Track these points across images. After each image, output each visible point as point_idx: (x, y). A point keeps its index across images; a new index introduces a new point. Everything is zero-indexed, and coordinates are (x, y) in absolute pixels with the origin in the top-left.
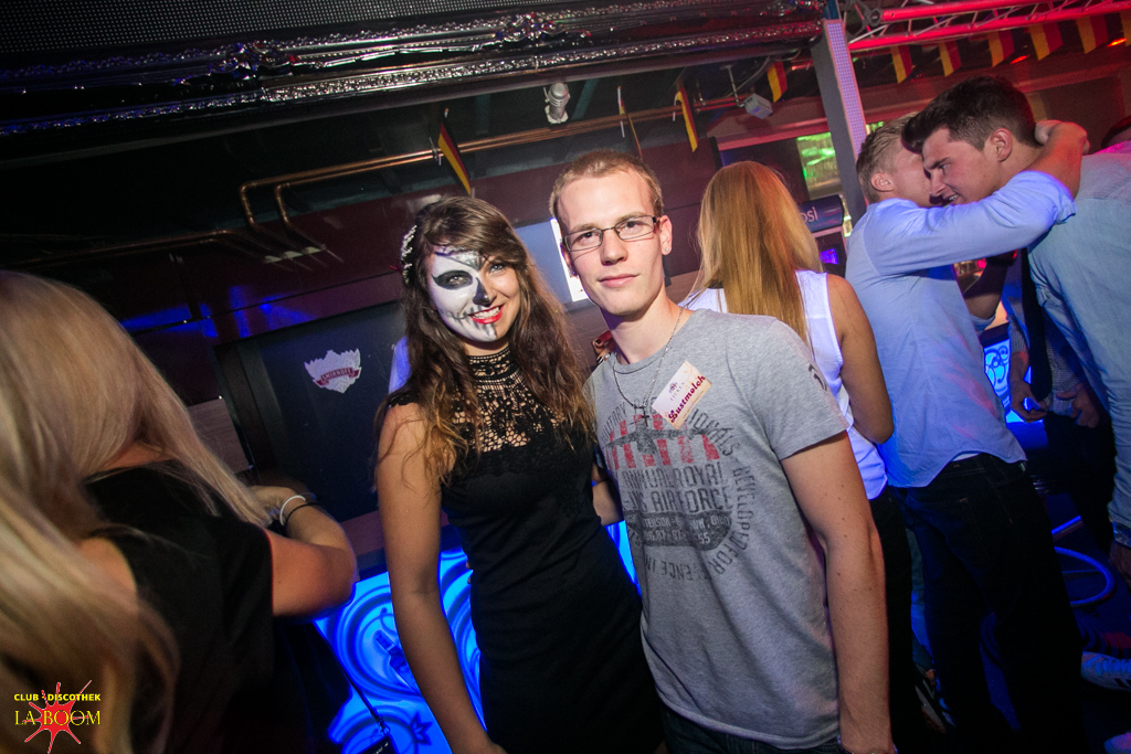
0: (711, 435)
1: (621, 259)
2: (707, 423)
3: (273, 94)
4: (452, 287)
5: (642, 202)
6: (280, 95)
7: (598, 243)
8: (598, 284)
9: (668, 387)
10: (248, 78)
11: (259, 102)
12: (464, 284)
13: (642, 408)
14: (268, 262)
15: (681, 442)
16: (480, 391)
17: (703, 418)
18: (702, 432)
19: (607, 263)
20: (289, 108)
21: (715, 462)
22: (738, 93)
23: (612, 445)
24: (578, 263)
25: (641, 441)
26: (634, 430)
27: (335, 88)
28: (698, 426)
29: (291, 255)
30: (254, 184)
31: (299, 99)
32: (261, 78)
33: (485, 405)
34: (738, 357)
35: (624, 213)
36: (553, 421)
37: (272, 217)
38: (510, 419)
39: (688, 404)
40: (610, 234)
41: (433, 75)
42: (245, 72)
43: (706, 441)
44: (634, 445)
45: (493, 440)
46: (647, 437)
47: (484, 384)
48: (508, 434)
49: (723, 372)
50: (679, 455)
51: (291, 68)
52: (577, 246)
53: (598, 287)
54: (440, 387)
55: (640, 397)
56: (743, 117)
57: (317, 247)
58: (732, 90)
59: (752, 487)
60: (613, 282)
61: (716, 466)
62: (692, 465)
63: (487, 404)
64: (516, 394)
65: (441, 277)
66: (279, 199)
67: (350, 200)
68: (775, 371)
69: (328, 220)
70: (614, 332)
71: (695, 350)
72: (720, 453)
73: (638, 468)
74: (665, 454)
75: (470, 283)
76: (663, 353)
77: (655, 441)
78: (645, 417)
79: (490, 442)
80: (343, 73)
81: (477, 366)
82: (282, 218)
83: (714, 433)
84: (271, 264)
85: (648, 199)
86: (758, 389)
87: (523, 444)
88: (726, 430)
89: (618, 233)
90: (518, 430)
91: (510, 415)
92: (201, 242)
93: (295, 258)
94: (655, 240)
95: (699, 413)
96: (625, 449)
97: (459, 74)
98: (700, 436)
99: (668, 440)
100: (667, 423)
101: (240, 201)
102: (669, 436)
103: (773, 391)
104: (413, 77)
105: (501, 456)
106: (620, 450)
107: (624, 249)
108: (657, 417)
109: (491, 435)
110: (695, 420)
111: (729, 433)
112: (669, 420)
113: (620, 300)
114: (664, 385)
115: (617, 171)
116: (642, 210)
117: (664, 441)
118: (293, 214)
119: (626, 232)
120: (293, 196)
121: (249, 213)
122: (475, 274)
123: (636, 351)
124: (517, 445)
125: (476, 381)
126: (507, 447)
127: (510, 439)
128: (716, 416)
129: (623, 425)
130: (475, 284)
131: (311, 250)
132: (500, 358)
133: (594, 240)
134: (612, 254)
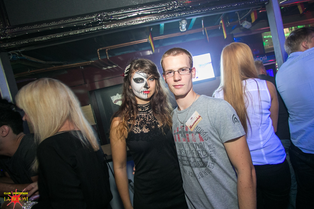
0: (201, 134)
1: (179, 80)
2: (200, 130)
3: (106, 27)
4: (138, 83)
5: (187, 64)
6: (108, 27)
7: (173, 75)
8: (173, 87)
9: (190, 118)
10: (100, 23)
11: (103, 29)
12: (142, 82)
13: (183, 123)
14: (103, 69)
15: (192, 135)
16: (138, 115)
17: (199, 128)
18: (199, 133)
19: (175, 81)
20: (110, 30)
21: (202, 142)
22: (240, 20)
23: (175, 134)
24: (167, 80)
25: (182, 134)
26: (180, 130)
27: (121, 24)
28: (198, 131)
29: (109, 67)
30: (101, 49)
31: (112, 28)
32: (103, 23)
33: (139, 119)
34: (210, 111)
35: (181, 67)
36: (158, 125)
37: (105, 57)
38: (145, 124)
39: (195, 124)
40: (176, 73)
41: (147, 20)
42: (99, 21)
43: (200, 135)
44: (180, 135)
45: (138, 130)
46: (184, 133)
47: (140, 113)
48: (143, 128)
49: (206, 115)
50: (192, 139)
51: (110, 20)
52: (167, 76)
53: (173, 88)
54: (127, 112)
55: (182, 121)
56: (242, 28)
57: (116, 65)
58: (238, 19)
59: (214, 151)
60: (177, 87)
61: (203, 144)
62: (195, 143)
63: (140, 119)
64: (149, 117)
65: (136, 79)
66: (107, 53)
67: (125, 52)
68: (221, 116)
69: (119, 58)
70: (176, 101)
71: (199, 108)
72: (204, 140)
73: (181, 142)
74: (188, 138)
75: (143, 82)
76: (190, 108)
77: (186, 134)
78: (183, 126)
79: (137, 130)
80: (124, 20)
81: (140, 107)
82: (107, 58)
83: (202, 133)
84: (104, 70)
85: (189, 62)
86: (216, 121)
87: (147, 132)
88: (206, 133)
89: (179, 72)
90: (147, 128)
91: (145, 123)
92: (88, 64)
93: (110, 68)
94: (190, 75)
95: (198, 127)
96: (178, 136)
97: (155, 19)
98: (198, 134)
99: (189, 134)
100: (189, 129)
101: (97, 54)
102: (189, 133)
103: (220, 122)
104: (142, 20)
105: (139, 135)
106: (177, 135)
107: (180, 77)
108: (187, 127)
109: (138, 129)
110: (197, 129)
111: (207, 134)
112: (190, 128)
113: (179, 92)
114: (189, 117)
115: (180, 54)
116: (186, 66)
117: (188, 135)
118: (110, 56)
119: (181, 72)
120: (111, 52)
121: (99, 57)
122: (145, 80)
123: (182, 106)
124: (145, 132)
125: (138, 112)
126: (142, 132)
127: (143, 130)
128: (203, 128)
129: (178, 128)
130: (145, 83)
131: (114, 66)
132: (146, 105)
133: (172, 74)
134: (177, 79)
